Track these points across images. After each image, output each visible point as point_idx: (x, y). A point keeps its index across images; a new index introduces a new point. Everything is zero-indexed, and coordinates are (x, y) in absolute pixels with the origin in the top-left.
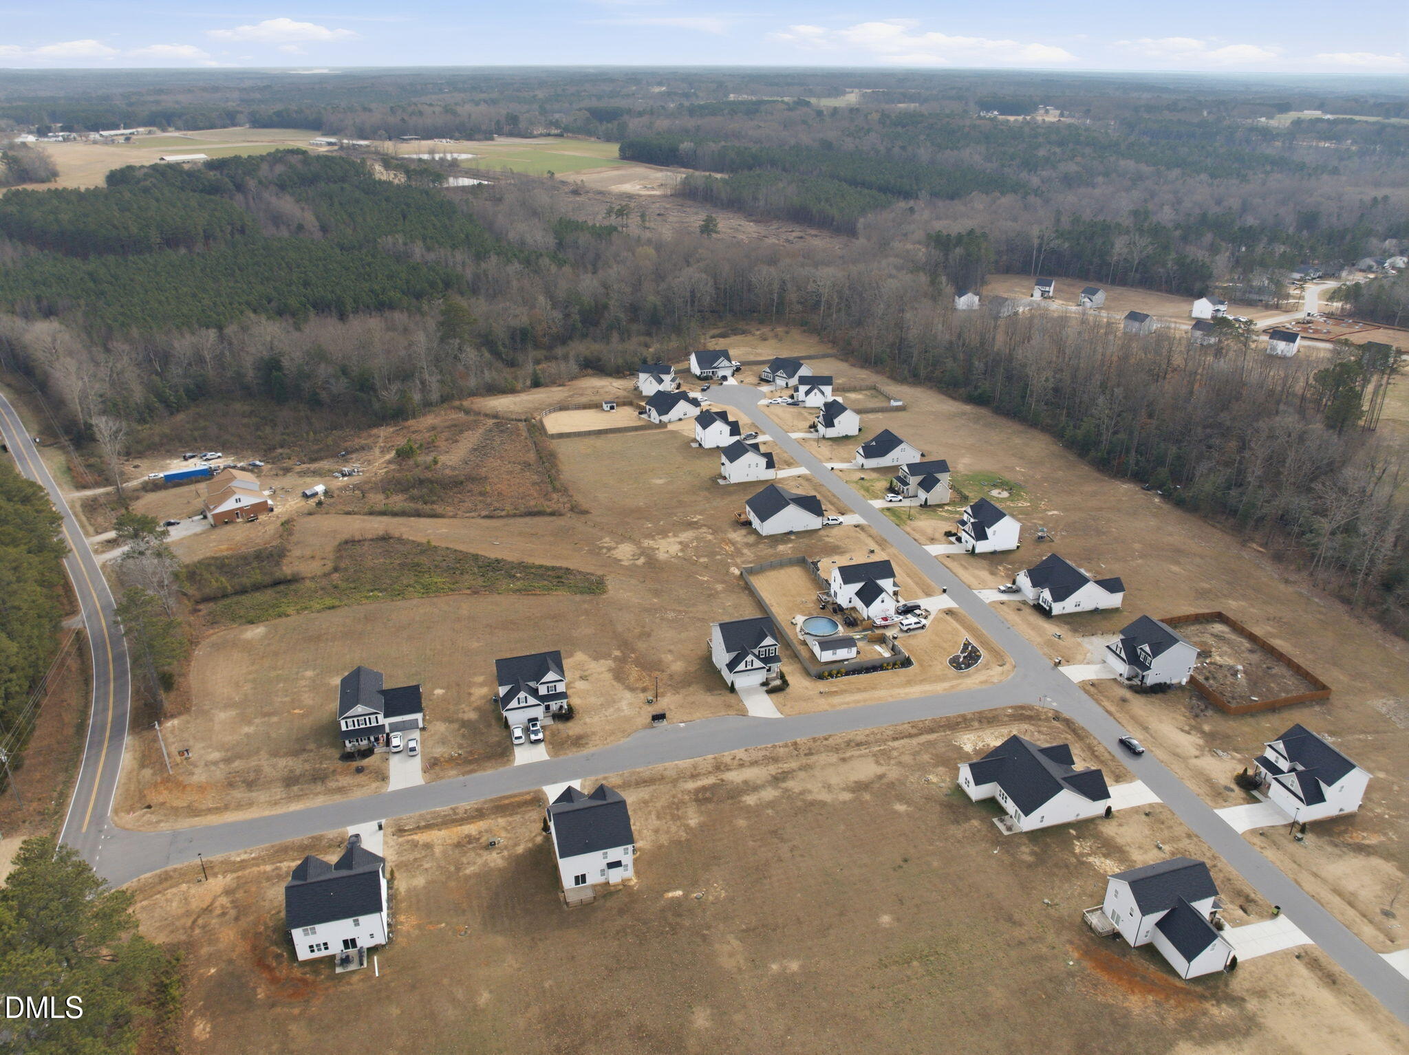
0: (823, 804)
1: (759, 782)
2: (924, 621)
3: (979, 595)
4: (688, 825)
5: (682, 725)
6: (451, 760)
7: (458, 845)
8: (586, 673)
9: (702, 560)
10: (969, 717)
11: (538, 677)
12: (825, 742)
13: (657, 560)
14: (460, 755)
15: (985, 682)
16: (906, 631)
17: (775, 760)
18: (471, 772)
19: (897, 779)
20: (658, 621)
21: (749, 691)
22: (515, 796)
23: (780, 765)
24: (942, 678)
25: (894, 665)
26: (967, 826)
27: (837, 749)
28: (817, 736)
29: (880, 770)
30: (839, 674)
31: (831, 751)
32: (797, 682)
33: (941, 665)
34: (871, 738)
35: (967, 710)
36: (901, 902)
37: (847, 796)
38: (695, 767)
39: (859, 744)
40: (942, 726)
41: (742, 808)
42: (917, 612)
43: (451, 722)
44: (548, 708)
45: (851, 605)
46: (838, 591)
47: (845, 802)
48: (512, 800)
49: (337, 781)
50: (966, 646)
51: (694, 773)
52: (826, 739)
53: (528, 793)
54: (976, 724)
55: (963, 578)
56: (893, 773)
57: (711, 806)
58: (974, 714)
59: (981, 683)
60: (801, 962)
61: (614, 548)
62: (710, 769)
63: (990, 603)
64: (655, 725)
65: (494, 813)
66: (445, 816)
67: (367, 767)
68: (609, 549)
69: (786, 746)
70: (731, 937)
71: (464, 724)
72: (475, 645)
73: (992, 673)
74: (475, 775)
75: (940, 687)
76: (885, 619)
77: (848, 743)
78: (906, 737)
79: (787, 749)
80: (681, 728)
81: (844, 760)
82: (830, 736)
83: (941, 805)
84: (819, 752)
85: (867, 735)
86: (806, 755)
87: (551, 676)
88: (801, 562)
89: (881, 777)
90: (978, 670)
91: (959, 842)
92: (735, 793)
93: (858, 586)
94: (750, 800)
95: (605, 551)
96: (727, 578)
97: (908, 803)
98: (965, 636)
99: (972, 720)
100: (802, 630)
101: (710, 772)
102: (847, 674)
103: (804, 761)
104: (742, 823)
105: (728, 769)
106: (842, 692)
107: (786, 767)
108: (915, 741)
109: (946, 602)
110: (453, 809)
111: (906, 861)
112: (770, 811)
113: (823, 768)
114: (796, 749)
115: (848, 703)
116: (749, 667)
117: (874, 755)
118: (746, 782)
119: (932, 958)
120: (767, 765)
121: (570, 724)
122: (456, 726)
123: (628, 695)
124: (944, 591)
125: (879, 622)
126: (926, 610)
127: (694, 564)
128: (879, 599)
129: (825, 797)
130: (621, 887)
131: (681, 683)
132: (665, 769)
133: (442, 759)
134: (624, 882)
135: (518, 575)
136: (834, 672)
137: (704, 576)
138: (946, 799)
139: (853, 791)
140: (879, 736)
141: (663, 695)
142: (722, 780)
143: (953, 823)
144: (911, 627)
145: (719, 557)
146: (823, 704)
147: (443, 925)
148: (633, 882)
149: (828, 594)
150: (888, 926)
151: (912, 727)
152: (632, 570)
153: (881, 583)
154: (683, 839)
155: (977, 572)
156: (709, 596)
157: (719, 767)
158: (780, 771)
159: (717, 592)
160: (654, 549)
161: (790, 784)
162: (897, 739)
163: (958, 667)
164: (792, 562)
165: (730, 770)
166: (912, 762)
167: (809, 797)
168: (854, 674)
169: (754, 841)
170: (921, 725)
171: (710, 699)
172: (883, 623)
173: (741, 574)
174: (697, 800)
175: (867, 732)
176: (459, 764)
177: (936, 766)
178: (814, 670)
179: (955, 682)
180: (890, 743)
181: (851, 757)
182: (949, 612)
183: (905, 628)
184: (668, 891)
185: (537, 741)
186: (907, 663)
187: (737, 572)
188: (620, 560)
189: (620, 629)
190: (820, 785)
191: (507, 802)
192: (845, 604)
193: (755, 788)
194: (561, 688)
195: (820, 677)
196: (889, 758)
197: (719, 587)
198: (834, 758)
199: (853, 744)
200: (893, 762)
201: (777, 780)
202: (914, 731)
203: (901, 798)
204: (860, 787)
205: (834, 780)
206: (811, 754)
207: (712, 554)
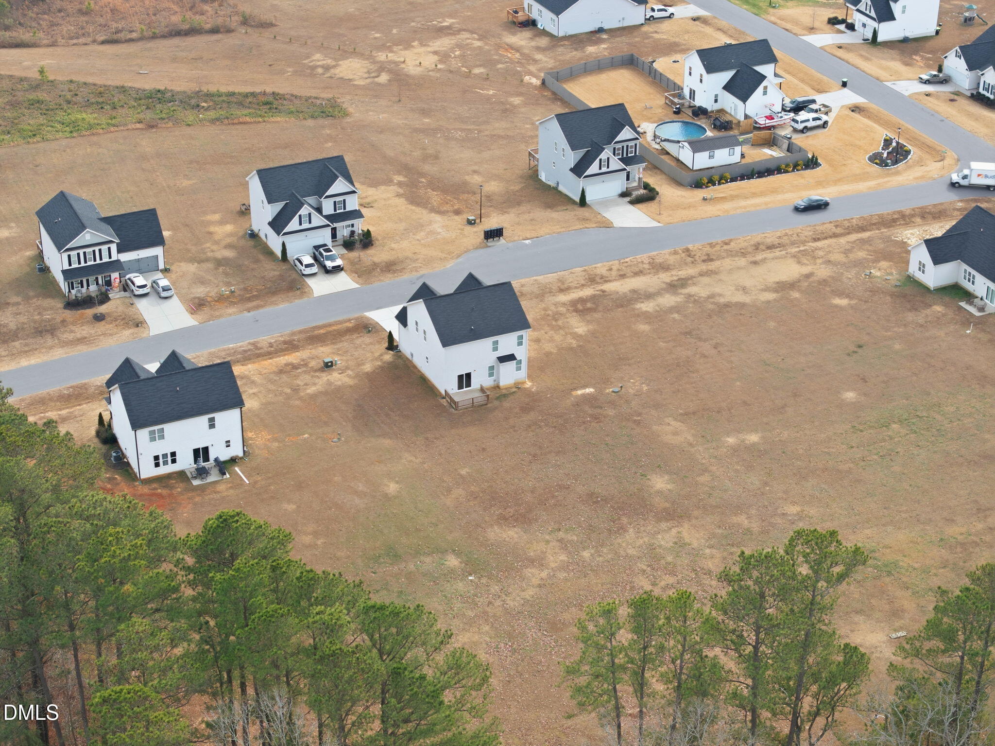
0: (742, 305)
1: (651, 290)
2: (825, 118)
3: (893, 87)
4: (575, 333)
5: (527, 242)
6: (220, 299)
7: (281, 372)
8: (367, 200)
9: (477, 71)
10: (907, 213)
11: (320, 190)
12: (725, 247)
13: (407, 75)
14: (232, 292)
15: (922, 177)
16: (802, 131)
17: (664, 267)
18: (257, 307)
19: (830, 277)
20: (441, 141)
21: (606, 203)
22: (330, 325)
23: (674, 273)
24: (863, 177)
25: (795, 167)
26: (928, 311)
27: (743, 253)
28: (714, 241)
29: (806, 270)
30: (722, 180)
31: (736, 256)
32: (667, 192)
33: (860, 163)
34: (785, 240)
35: (906, 207)
36: (864, 380)
37: (771, 296)
38: (561, 281)
39: (770, 247)
40: (874, 224)
41: (638, 316)
42: (813, 106)
43: (200, 262)
44: (334, 230)
45: (716, 107)
46: (697, 86)
47: (769, 302)
48: (330, 329)
49: (72, 331)
50: (887, 142)
51: (562, 287)
52: (726, 244)
53: (349, 320)
54: (918, 220)
55: (866, 69)
56: (823, 272)
57: (597, 315)
58: (913, 210)
59: (916, 178)
60: (760, 435)
61: (334, 67)
62: (583, 282)
63: (910, 96)
64: (489, 244)
65: (309, 344)
66: (245, 351)
67: (108, 314)
68: (327, 68)
69: (675, 253)
70: (669, 420)
71: (219, 263)
72: (186, 183)
73: (928, 169)
74: (261, 311)
75: (862, 186)
76: (770, 118)
77: (757, 247)
78: (831, 237)
79: (678, 257)
80: (526, 245)
81: (755, 263)
82: (731, 240)
83: (892, 295)
84: (720, 258)
85: (780, 237)
86: (704, 261)
87: (339, 186)
88: (630, 62)
89: (808, 276)
90: (909, 167)
91: (921, 326)
92: (626, 301)
93: (726, 76)
94: (646, 306)
95: (320, 70)
96: (523, 90)
97: (848, 296)
98: (883, 133)
99: (913, 216)
100: (655, 136)
101: (583, 285)
102: (733, 180)
103: (704, 267)
104: (643, 327)
105: (605, 280)
106: (733, 198)
107: (683, 273)
108: (842, 240)
109: (849, 97)
110: (253, 344)
111: (860, 347)
112: (676, 316)
113: (730, 271)
114: (689, 256)
115: (745, 207)
116: (604, 169)
117: (794, 256)
118: (634, 291)
119: (914, 421)
120: (657, 273)
121: (370, 251)
122: (210, 265)
123: (437, 218)
124: (844, 84)
125: (762, 121)
126: (824, 106)
127: (467, 77)
128: (760, 89)
129: (739, 298)
130: (514, 390)
131: (509, 202)
132: (522, 286)
133: (209, 299)
134: (518, 386)
135: (204, 104)
136: (716, 178)
137: (488, 89)
138: (894, 290)
139: (776, 291)
140: (795, 238)
141: (488, 216)
142: (603, 291)
143: (910, 310)
144: (809, 124)
145: (500, 66)
146: (711, 210)
147: (306, 436)
148: (528, 384)
149: (680, 96)
150: (854, 400)
151: (836, 226)
152: (374, 91)
153: (761, 69)
154: (575, 346)
155: (883, 62)
156: (505, 111)
157: (592, 280)
158: (675, 278)
159: (515, 107)
160: (396, 63)
161: (692, 290)
162: (819, 239)
163: (883, 163)
164: (613, 64)
165: (610, 281)
166: (844, 260)
167: (722, 300)
168: (742, 178)
169: (666, 342)
170: (847, 224)
171: (555, 215)
172: (769, 123)
173: (543, 83)
174: (576, 311)
175: (779, 234)
176: (235, 303)
177: (876, 261)
178: (688, 177)
179: (881, 181)
180: (810, 244)
181: (764, 260)
182: (856, 109)
183: (800, 126)
184: (575, 389)
185: (337, 269)
186: (812, 163)
187: (536, 82)
188: (350, 80)
189: (390, 153)
190: (733, 288)
191: (322, 331)
192: (709, 105)
193: (649, 296)
194: (352, 204)
195: (698, 185)
196: (814, 258)
197: (516, 101)
198: (742, 262)
199: (761, 247)
200: (819, 261)
201: (673, 287)
202: (839, 231)
203: (841, 294)
204: (782, 287)
205: (748, 283)
206: (712, 260)
207: (489, 63)
